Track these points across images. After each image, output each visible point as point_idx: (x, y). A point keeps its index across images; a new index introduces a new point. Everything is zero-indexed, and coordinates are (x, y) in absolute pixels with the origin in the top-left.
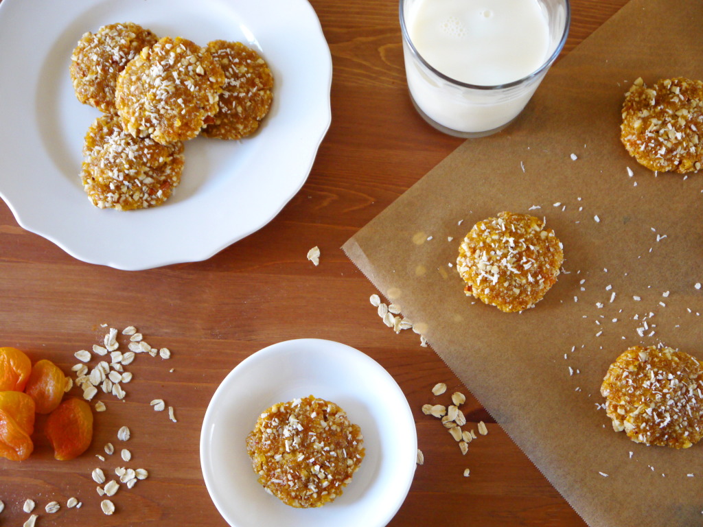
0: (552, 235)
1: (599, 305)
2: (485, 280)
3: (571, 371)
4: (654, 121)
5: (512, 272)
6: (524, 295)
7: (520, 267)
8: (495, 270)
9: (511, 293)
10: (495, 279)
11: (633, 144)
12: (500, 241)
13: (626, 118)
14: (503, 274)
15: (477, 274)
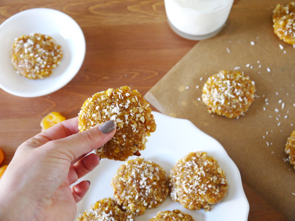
0: (248, 78)
1: (277, 110)
2: (218, 103)
3: (268, 144)
4: (290, 20)
5: (231, 98)
6: (238, 108)
7: (235, 94)
8: (222, 97)
9: (231, 108)
10: (222, 102)
11: (281, 33)
12: (222, 83)
13: (276, 22)
14: (227, 99)
15: (213, 101)
